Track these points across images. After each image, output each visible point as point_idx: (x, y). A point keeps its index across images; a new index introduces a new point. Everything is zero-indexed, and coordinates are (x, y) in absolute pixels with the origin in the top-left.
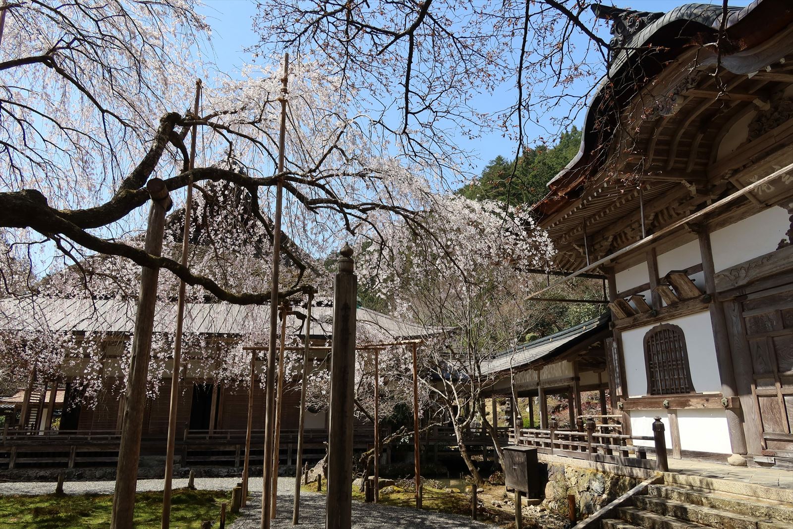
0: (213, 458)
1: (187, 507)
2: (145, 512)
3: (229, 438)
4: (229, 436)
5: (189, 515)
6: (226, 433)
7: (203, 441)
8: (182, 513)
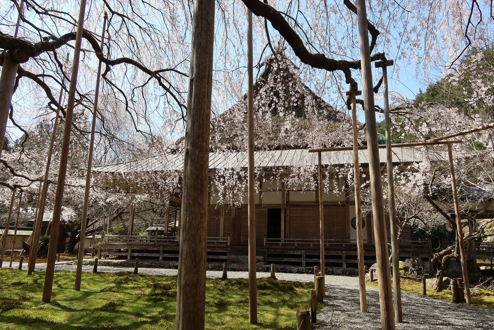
0: (286, 260)
1: (272, 292)
2: (237, 294)
3: (296, 245)
4: (296, 243)
5: (275, 300)
6: (294, 241)
7: (277, 247)
8: (268, 298)
